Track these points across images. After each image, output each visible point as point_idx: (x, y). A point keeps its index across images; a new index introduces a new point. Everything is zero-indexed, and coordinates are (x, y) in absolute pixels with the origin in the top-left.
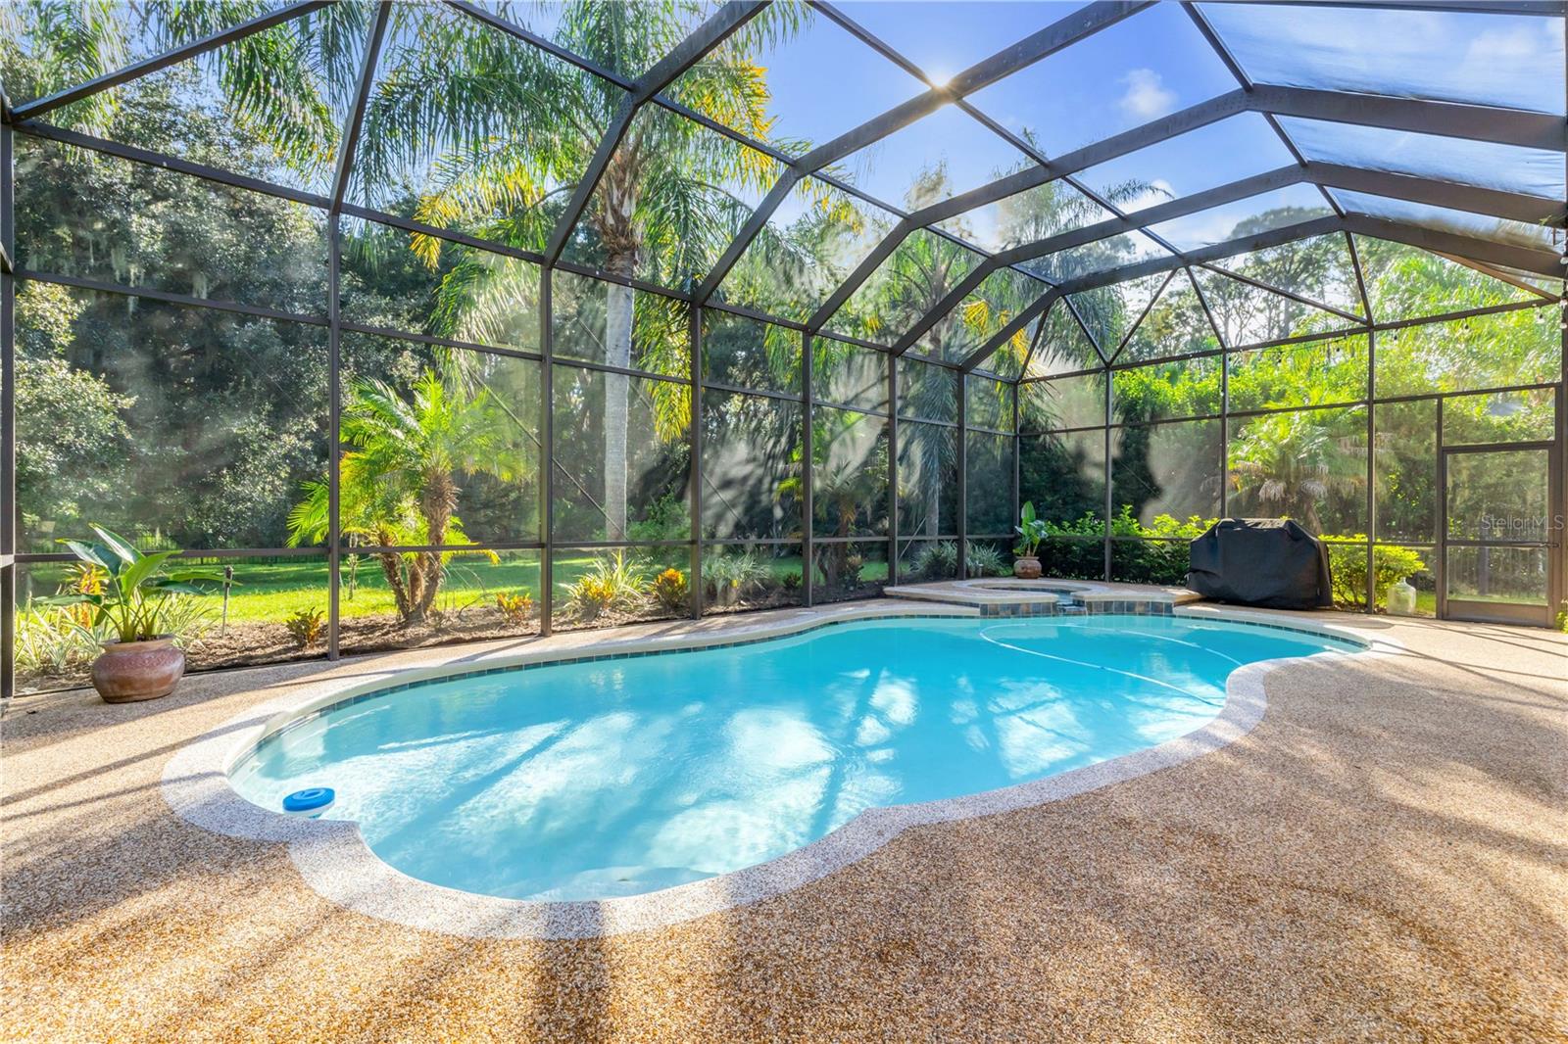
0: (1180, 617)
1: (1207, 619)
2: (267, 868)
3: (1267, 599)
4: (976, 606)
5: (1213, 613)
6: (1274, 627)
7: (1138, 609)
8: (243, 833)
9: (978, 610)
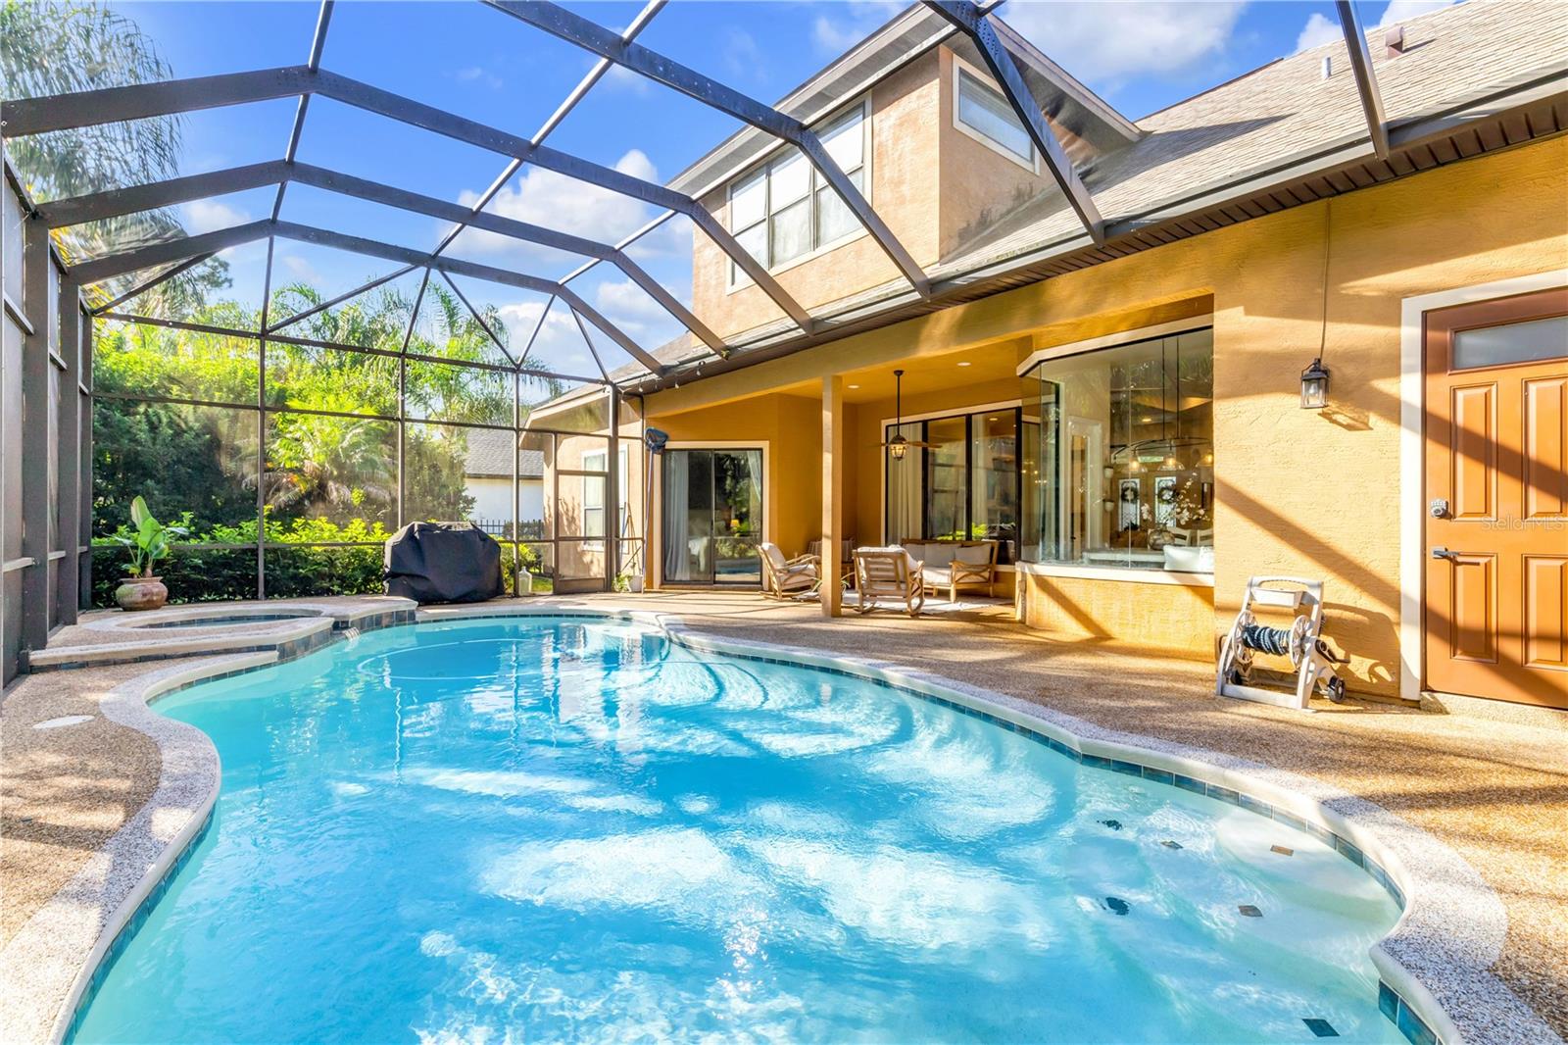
0: (423, 622)
1: (447, 620)
2: (1538, 961)
3: (465, 596)
4: (271, 648)
5: (448, 614)
6: (509, 616)
7: (385, 621)
8: (1537, 1029)
9: (276, 653)
